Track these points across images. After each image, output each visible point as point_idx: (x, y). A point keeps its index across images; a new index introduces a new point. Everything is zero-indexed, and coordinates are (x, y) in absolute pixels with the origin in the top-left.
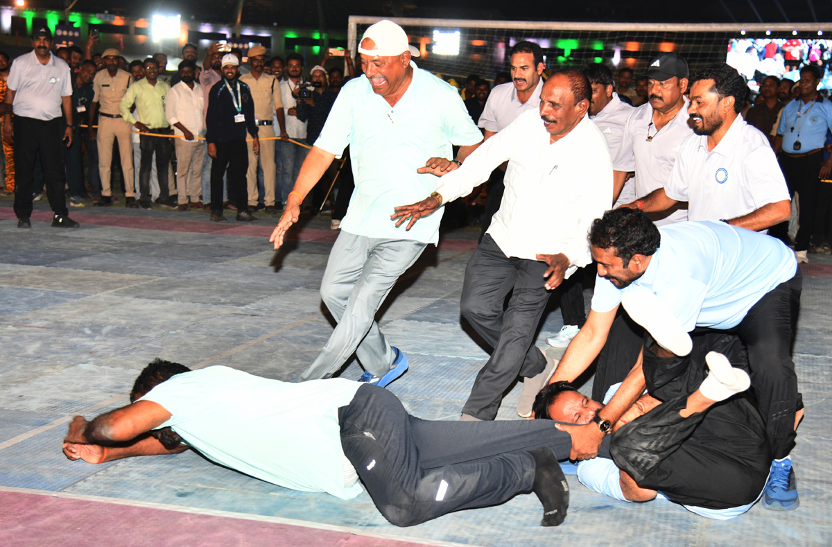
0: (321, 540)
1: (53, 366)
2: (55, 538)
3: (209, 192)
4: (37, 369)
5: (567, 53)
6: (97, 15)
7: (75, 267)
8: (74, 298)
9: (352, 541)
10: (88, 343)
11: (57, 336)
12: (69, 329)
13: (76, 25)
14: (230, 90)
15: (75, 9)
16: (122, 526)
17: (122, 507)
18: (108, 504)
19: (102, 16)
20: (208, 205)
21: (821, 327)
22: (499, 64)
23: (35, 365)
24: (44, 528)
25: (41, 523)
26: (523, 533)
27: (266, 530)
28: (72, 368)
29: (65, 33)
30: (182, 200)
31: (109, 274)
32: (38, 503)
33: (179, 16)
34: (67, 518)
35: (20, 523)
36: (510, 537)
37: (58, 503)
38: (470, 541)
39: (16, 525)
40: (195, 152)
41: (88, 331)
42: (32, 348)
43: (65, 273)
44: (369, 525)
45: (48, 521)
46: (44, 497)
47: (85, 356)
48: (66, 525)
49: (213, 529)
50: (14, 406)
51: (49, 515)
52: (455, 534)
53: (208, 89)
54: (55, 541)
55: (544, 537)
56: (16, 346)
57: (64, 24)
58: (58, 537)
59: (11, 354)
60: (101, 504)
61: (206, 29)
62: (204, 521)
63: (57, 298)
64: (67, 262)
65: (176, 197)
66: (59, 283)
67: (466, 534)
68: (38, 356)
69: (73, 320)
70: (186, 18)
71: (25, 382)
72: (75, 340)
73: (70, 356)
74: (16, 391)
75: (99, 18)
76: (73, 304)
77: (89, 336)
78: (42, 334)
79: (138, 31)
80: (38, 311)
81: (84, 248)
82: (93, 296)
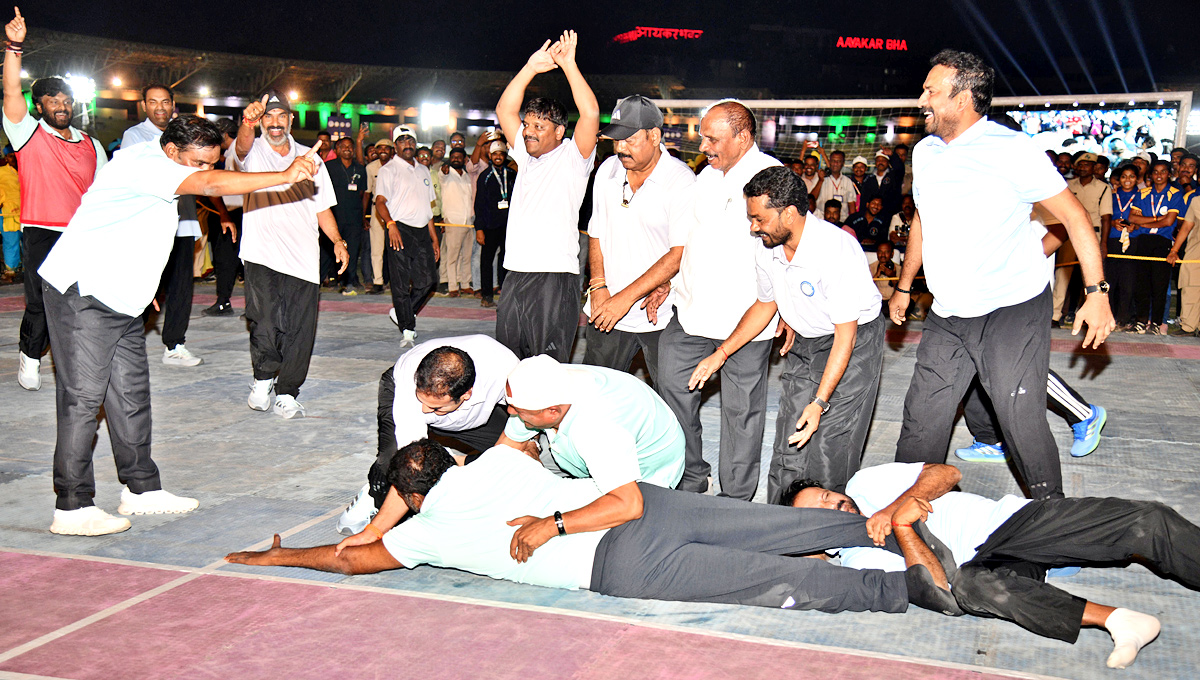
0: (600, 631)
1: (329, 455)
2: (333, 629)
3: (479, 278)
4: (313, 459)
5: (839, 130)
6: (368, 105)
7: (349, 355)
8: (349, 387)
9: (630, 632)
10: (362, 432)
11: (333, 426)
12: (344, 418)
13: (347, 117)
14: (497, 176)
15: (346, 101)
16: (400, 617)
17: (399, 598)
18: (386, 595)
19: (373, 106)
20: (478, 291)
21: (1113, 407)
22: (769, 144)
23: (311, 455)
24: (323, 619)
25: (319, 614)
26: (806, 623)
27: (543, 621)
28: (347, 458)
29: (337, 124)
30: (452, 287)
31: (382, 362)
32: (317, 594)
33: (448, 104)
34: (345, 609)
35: (300, 614)
36: (792, 627)
37: (337, 594)
38: (752, 632)
39: (296, 616)
40: (464, 238)
41: (362, 420)
42: (308, 438)
43: (339, 362)
44: (647, 615)
45: (327, 612)
46: (322, 588)
47: (359, 446)
48: (345, 616)
49: (490, 620)
50: (290, 496)
51: (327, 606)
52: (736, 624)
53: (476, 178)
54: (334, 632)
55: (828, 627)
56: (292, 436)
57: (335, 116)
58: (337, 629)
59: (288, 444)
60: (378, 594)
61: (475, 115)
62: (481, 612)
63: (331, 387)
64: (340, 351)
65: (447, 284)
66: (332, 373)
67: (748, 625)
68: (314, 446)
69: (347, 410)
70: (455, 106)
71: (301, 472)
72: (350, 429)
73: (345, 445)
74: (293, 481)
75: (370, 108)
76: (347, 394)
77: (363, 425)
78: (318, 423)
79: (408, 120)
80: (313, 401)
81: (357, 337)
82: (367, 384)
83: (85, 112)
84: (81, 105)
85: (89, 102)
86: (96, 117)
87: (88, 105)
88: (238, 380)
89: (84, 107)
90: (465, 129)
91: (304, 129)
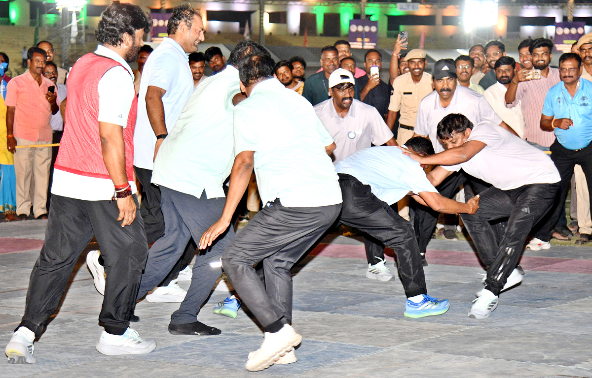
6: (399, 4)
7: (365, 312)
8: (363, 352)
13: (373, 19)
19: (404, 5)
29: (360, 28)
43: (354, 321)
57: (357, 18)
61: (530, 12)
63: (342, 352)
64: (355, 307)
66: (345, 334)
70: (505, 2)
75: (401, 8)
76: (361, 361)
79: (447, 21)
80: (320, 368)
81: (375, 290)
82: (385, 350)
83: (74, 22)
84: (71, 13)
85: (79, 10)
86: (86, 27)
87: (78, 14)
88: (233, 340)
89: (74, 16)
90: (518, 30)
91: (321, 35)
